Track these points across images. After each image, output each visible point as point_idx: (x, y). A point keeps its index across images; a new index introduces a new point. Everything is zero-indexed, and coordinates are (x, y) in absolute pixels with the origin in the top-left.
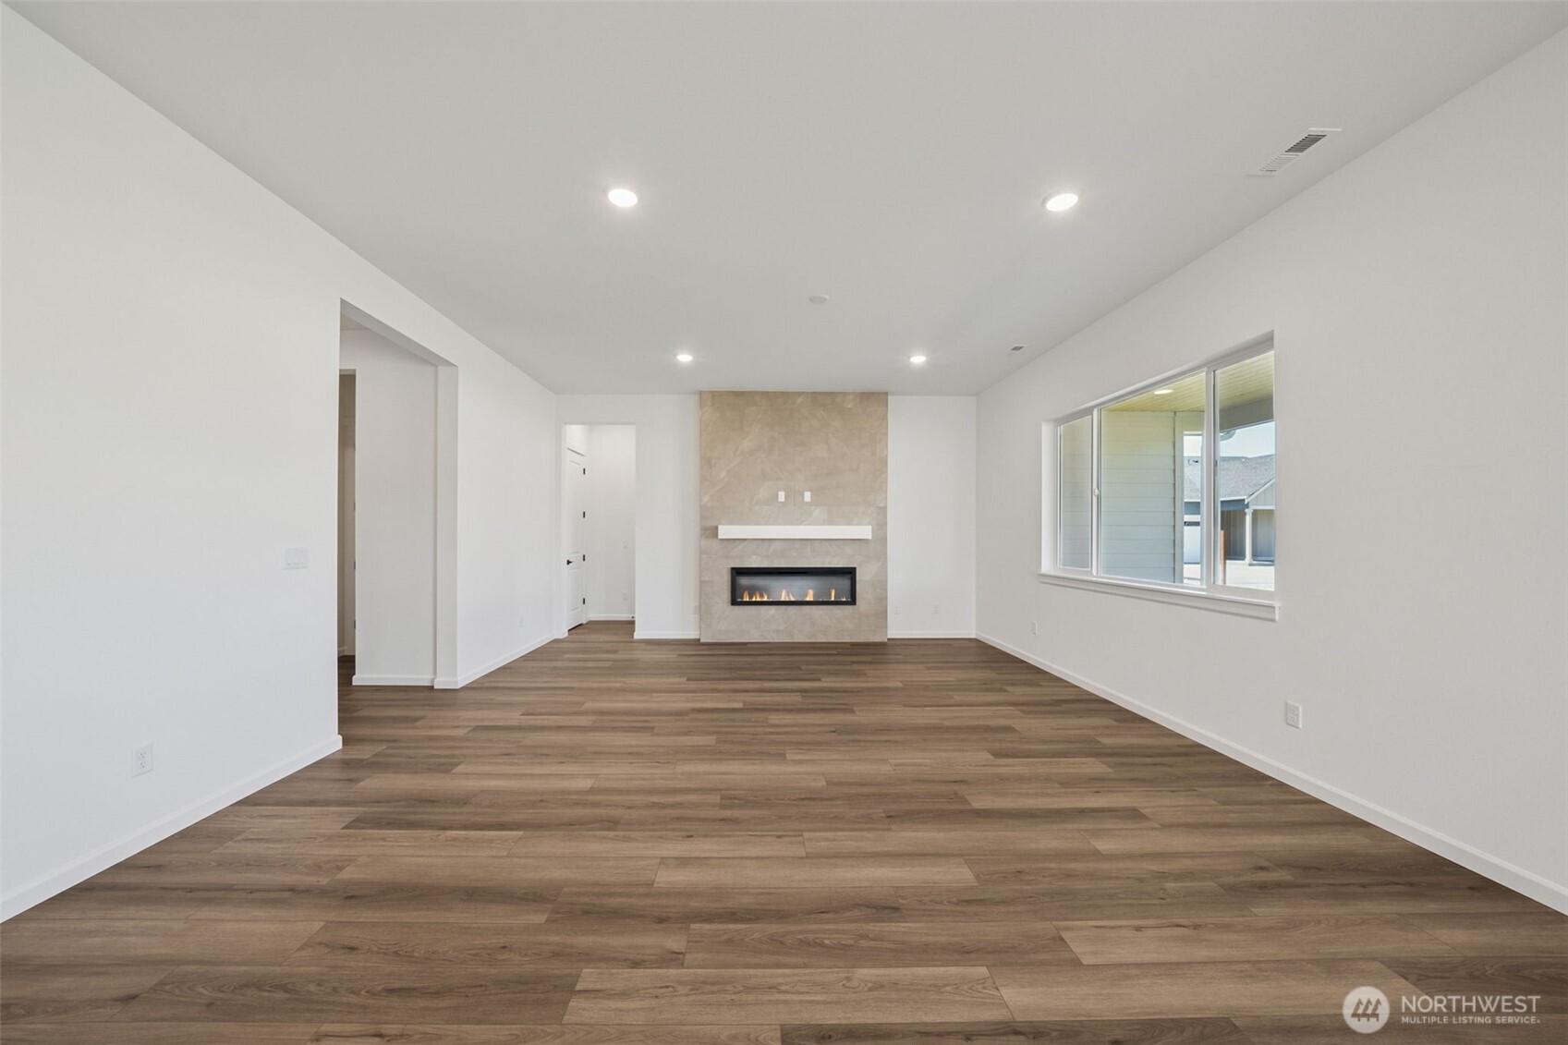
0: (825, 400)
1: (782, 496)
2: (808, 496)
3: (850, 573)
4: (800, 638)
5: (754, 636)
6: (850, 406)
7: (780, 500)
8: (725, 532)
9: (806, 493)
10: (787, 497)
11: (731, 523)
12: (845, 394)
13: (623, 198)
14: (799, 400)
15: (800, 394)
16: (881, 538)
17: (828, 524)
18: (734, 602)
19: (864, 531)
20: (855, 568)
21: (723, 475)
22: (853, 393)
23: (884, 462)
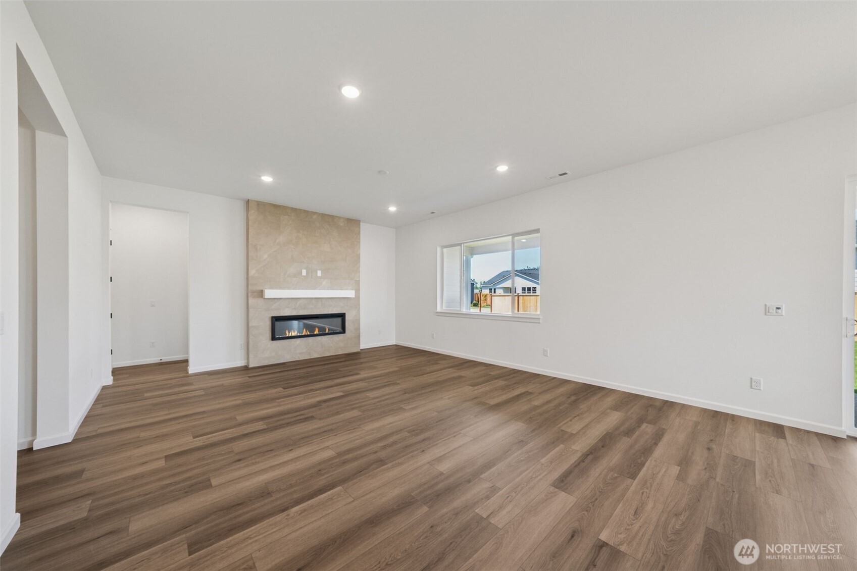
0: (328, 220)
1: (304, 272)
2: (319, 273)
3: (342, 316)
4: (315, 356)
5: (287, 358)
6: (341, 225)
7: (303, 275)
8: (269, 293)
9: (318, 271)
10: (307, 273)
11: (271, 288)
12: (340, 218)
13: (351, 92)
14: (314, 217)
15: (315, 213)
16: (357, 297)
17: (331, 289)
18: (273, 338)
19: (351, 294)
20: (345, 314)
21: (266, 256)
22: (343, 218)
23: (358, 257)
